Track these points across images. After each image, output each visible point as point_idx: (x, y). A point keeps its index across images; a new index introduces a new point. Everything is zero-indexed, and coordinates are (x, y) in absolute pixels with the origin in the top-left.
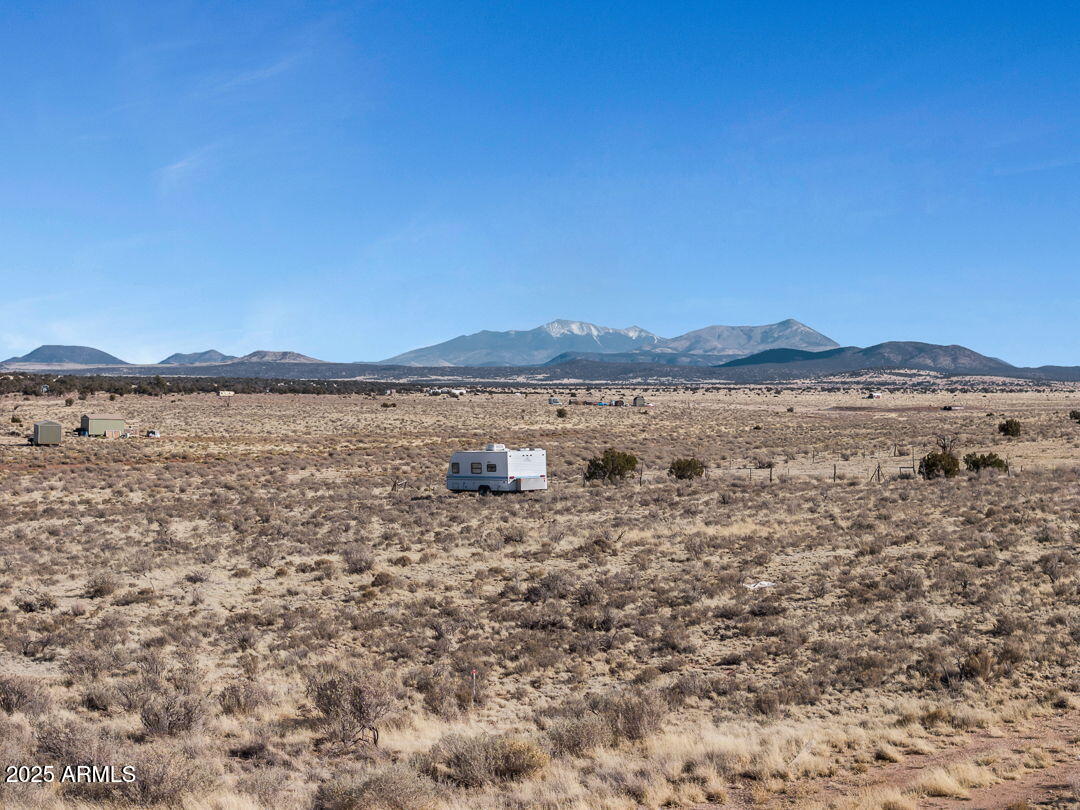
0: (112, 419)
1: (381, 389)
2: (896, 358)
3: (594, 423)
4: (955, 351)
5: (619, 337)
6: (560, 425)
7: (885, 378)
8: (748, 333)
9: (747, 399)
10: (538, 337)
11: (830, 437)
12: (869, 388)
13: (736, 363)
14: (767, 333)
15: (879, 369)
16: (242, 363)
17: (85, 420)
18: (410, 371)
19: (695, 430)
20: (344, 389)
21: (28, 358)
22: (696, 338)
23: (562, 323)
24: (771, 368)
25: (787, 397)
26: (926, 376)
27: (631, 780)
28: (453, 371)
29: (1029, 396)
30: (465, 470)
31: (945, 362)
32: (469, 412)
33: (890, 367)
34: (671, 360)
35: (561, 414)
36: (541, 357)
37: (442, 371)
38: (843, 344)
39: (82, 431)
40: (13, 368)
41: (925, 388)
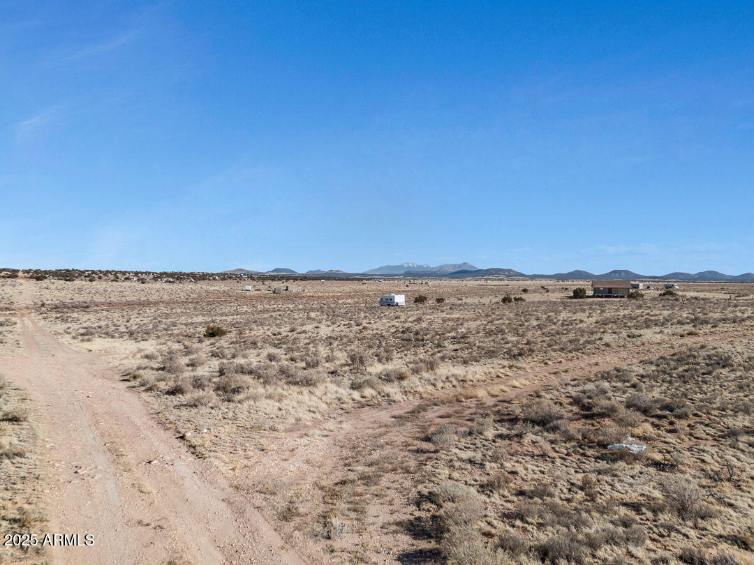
0: (294, 287)
1: (362, 280)
2: (494, 272)
3: (415, 289)
4: (509, 271)
5: (428, 267)
6: (407, 289)
7: (491, 277)
8: (455, 266)
9: (455, 282)
10: (401, 267)
11: (478, 292)
12: (486, 280)
13: (452, 273)
14: (460, 266)
15: (489, 275)
16: (327, 273)
17: (287, 287)
18: (369, 275)
19: (442, 290)
20: (353, 280)
21: (272, 271)
22: (441, 267)
23: (408, 263)
24: (461, 275)
25: (465, 282)
26: (501, 277)
27: (433, 381)
28: (379, 275)
29: (529, 282)
30: (384, 300)
31: (506, 273)
32: (384, 285)
33: (492, 274)
34: (435, 272)
35: (407, 286)
36: (402, 272)
37: (377, 275)
38: (480, 268)
39: (286, 290)
40: (270, 273)
41: (501, 280)
